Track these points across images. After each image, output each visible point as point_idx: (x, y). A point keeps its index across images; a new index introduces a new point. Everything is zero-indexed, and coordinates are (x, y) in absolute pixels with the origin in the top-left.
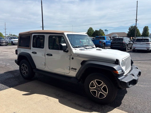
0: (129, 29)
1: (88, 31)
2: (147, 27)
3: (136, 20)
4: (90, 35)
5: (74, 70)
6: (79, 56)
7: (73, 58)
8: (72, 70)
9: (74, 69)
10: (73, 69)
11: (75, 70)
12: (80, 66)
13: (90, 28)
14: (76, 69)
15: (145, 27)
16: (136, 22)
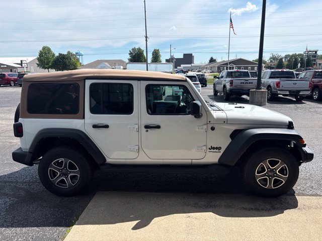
0: (130, 54)
1: (41, 54)
2: (158, 50)
3: (146, 37)
4: (47, 64)
5: (215, 150)
6: (226, 123)
7: (213, 129)
8: (212, 150)
9: (217, 148)
10: (214, 148)
11: (217, 151)
12: (230, 140)
13: (44, 48)
14: (219, 148)
15: (155, 50)
16: (146, 40)
